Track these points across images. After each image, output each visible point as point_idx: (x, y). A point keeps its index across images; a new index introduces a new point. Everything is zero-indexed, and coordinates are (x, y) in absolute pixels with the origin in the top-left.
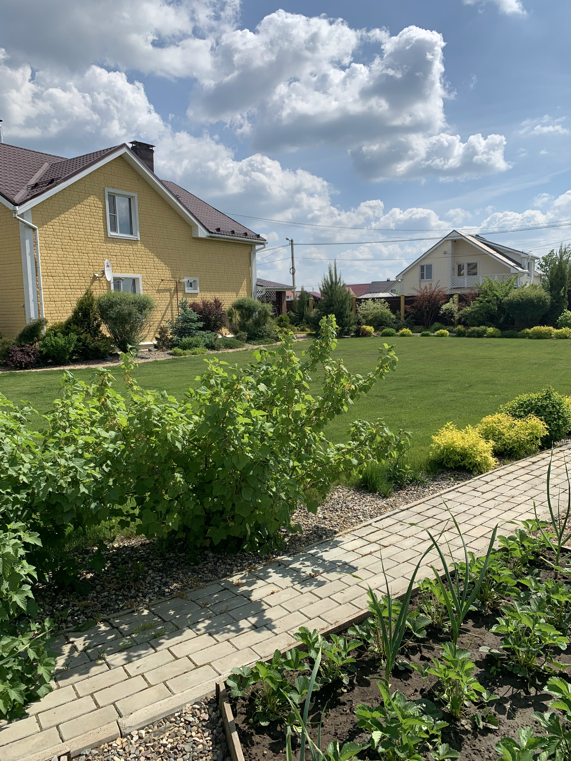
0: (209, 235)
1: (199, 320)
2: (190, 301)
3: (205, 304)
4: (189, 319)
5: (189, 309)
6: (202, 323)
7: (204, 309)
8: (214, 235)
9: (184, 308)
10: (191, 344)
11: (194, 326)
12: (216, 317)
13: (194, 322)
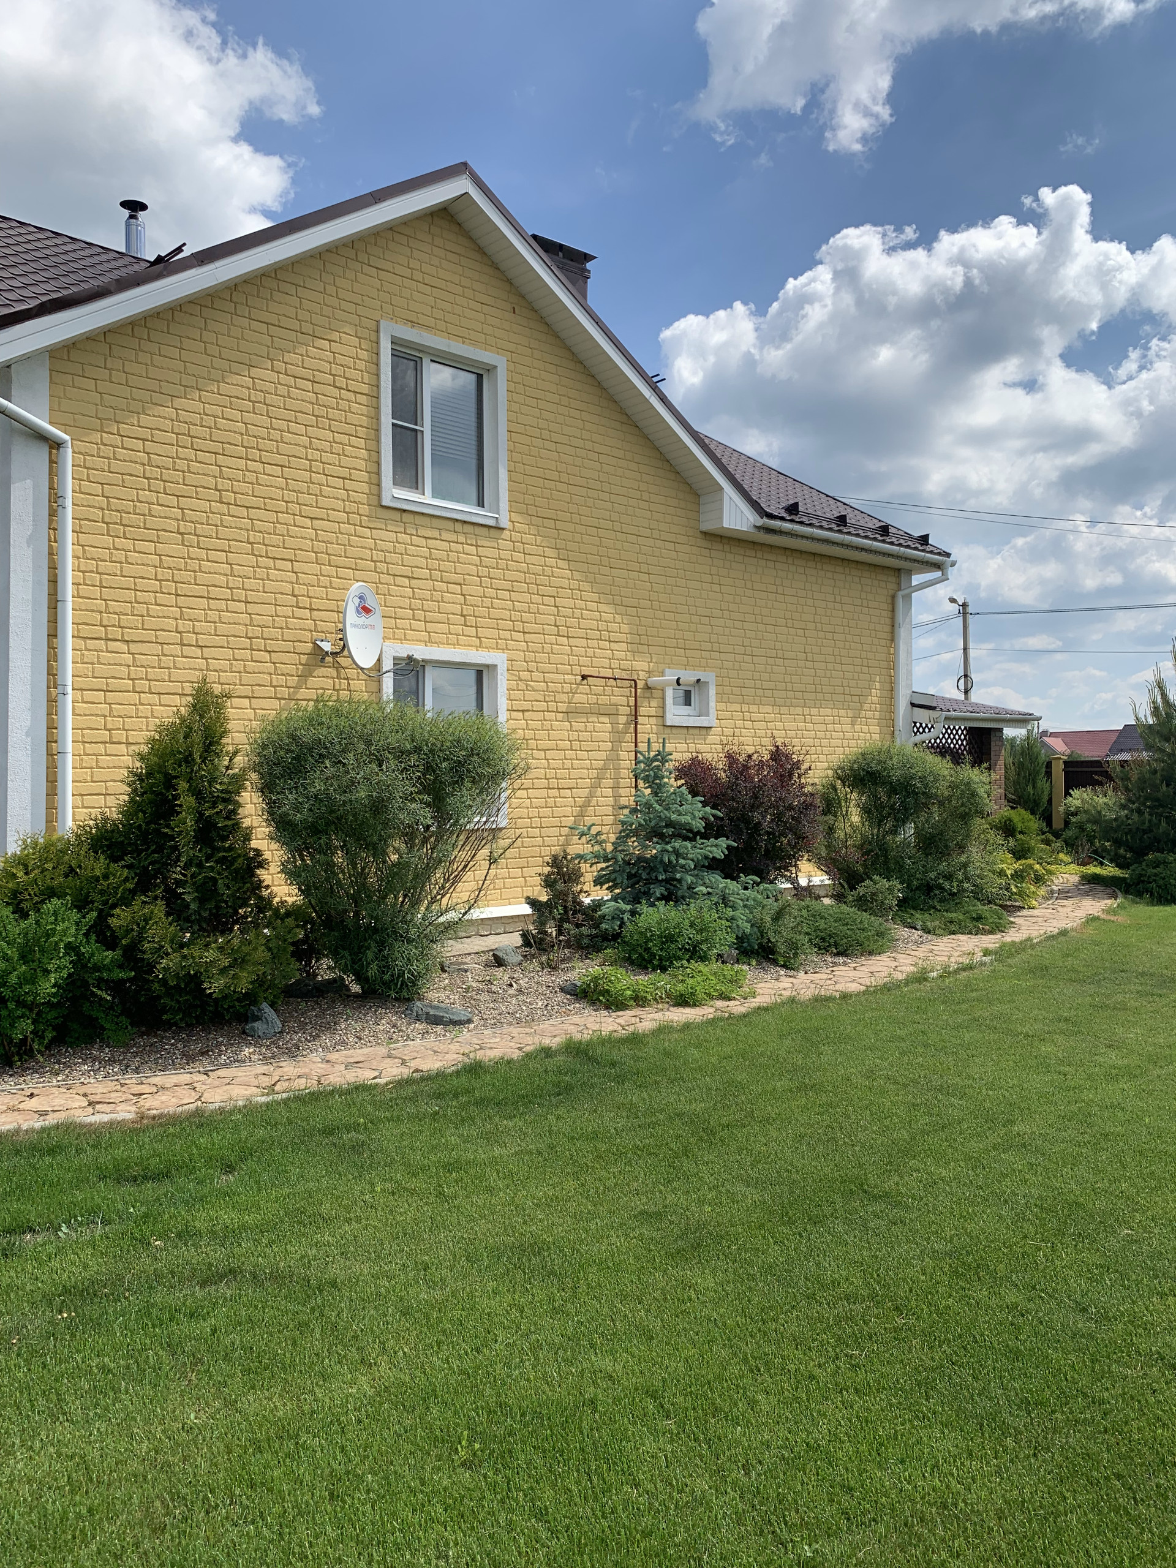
0: (760, 522)
1: (712, 830)
2: (680, 752)
3: (738, 767)
4: (670, 824)
5: (672, 783)
6: (723, 842)
7: (732, 786)
8: (777, 524)
9: (654, 781)
10: (671, 939)
11: (694, 851)
12: (778, 817)
13: (690, 835)
